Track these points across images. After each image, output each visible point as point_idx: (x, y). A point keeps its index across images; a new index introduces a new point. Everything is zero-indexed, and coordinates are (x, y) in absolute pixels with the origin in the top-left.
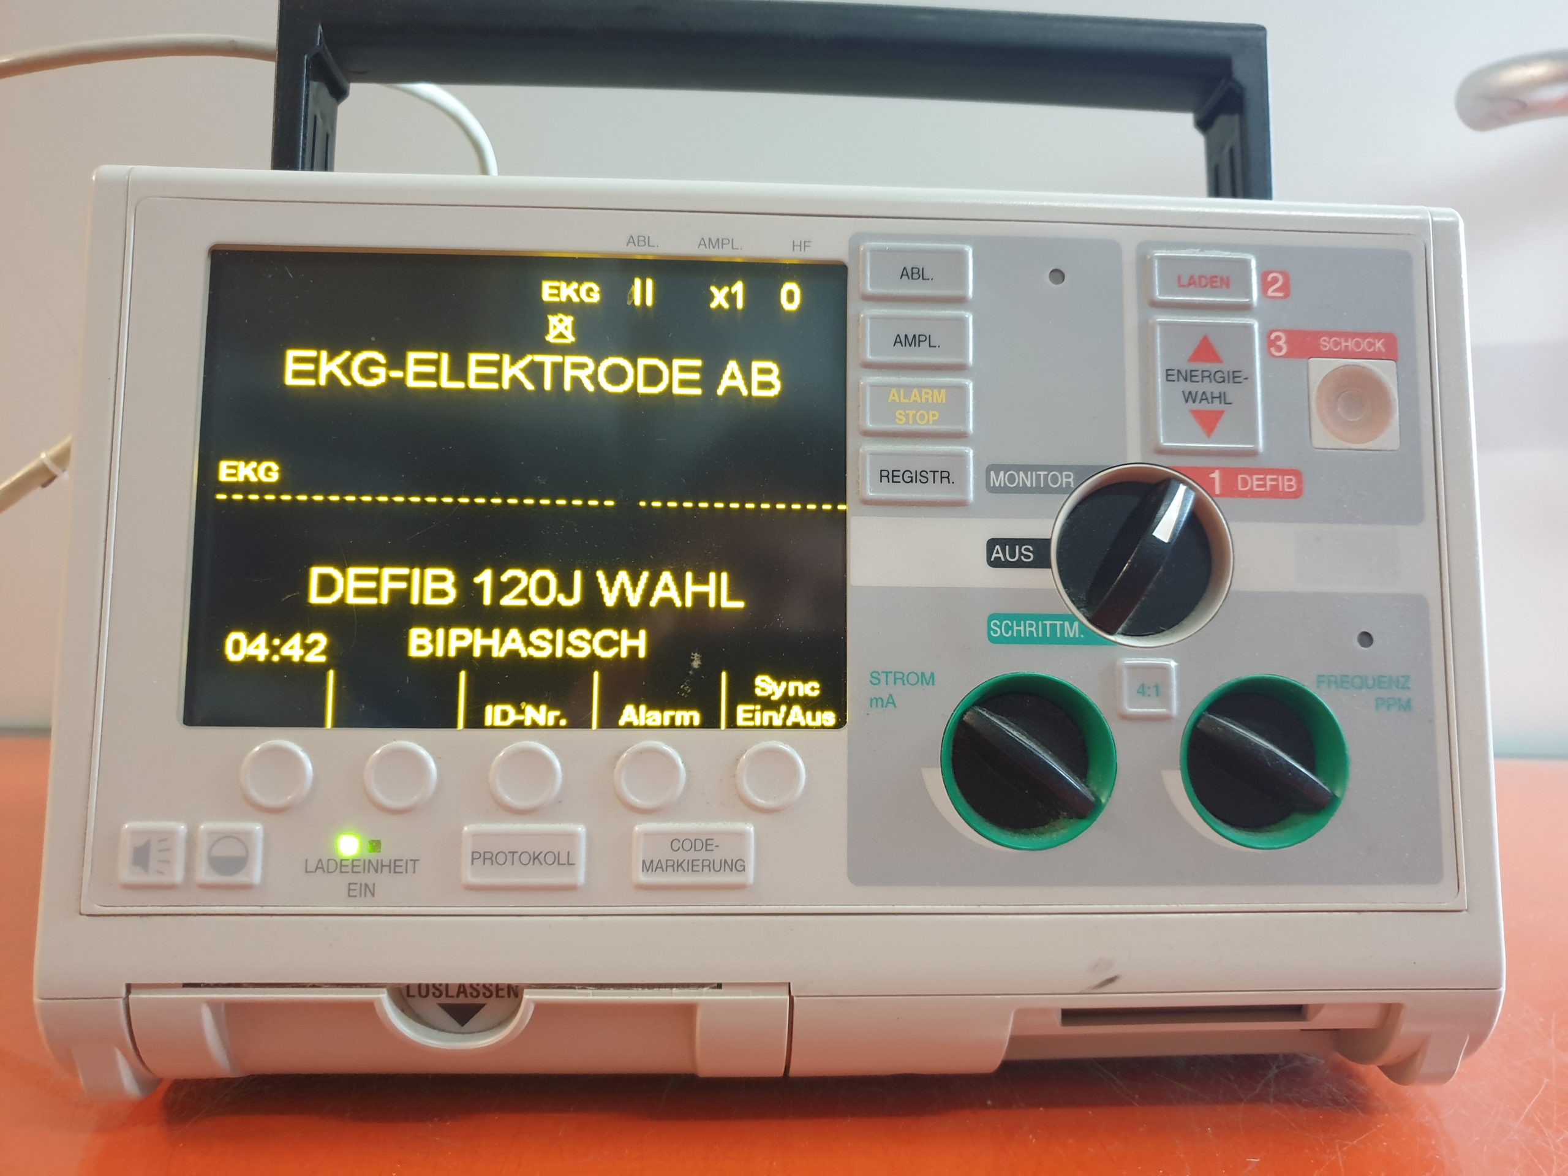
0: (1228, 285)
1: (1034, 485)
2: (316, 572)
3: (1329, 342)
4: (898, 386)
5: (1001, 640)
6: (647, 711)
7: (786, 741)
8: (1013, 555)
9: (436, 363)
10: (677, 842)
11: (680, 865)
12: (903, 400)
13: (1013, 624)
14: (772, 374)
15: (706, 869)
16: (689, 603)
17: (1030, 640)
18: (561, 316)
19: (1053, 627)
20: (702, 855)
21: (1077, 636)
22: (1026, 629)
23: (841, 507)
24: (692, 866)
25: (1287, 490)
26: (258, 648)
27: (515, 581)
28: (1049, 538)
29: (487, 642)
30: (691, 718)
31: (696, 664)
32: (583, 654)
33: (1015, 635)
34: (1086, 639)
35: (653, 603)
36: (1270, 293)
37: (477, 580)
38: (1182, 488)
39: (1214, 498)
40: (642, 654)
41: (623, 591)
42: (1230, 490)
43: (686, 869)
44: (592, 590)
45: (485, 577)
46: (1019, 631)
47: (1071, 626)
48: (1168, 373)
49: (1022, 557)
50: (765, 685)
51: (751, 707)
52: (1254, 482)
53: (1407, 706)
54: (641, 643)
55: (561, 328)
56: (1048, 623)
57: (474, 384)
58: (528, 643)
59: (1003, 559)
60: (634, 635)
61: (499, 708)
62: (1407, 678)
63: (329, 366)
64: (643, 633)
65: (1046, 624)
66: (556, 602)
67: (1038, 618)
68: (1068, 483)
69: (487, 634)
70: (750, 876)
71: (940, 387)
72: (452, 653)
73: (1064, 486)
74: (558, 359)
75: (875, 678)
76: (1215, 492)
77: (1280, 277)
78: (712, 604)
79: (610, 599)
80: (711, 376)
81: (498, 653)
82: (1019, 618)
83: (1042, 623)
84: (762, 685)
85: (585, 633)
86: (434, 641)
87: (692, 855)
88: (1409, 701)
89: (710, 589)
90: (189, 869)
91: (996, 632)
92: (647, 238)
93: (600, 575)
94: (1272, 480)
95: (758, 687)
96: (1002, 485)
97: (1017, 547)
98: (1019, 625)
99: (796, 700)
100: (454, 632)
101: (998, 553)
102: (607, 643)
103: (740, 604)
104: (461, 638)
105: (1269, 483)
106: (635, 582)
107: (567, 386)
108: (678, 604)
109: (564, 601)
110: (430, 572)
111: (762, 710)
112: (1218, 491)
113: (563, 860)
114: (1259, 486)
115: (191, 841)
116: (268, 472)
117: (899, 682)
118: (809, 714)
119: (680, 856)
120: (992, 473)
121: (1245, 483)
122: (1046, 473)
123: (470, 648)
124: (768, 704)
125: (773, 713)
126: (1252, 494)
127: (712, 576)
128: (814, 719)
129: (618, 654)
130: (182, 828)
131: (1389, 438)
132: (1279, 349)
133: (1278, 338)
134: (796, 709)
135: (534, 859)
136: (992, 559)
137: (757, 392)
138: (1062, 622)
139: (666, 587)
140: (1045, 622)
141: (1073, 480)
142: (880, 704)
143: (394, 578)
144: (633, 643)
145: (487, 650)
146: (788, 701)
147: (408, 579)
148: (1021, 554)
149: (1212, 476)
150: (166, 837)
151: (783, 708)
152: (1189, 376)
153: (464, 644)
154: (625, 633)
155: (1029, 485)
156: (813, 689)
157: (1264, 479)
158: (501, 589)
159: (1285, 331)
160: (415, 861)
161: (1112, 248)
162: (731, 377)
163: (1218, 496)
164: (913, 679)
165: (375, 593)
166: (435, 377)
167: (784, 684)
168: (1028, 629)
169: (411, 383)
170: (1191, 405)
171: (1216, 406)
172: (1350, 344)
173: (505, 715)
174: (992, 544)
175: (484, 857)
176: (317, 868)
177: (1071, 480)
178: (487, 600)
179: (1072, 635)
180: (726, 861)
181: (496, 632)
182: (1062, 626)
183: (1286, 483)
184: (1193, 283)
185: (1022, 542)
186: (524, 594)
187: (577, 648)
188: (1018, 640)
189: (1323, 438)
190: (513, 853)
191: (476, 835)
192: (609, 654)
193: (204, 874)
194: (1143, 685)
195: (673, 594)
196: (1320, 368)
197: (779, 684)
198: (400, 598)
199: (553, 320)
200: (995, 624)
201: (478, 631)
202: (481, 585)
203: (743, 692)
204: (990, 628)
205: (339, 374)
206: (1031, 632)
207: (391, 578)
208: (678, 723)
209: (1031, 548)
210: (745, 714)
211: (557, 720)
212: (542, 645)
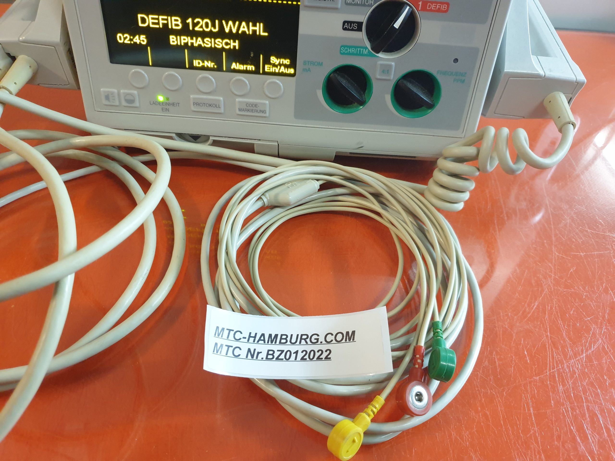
1: (360, 3)
2: (140, 16)
5: (344, 54)
6: (239, 65)
7: (278, 80)
8: (351, 27)
10: (247, 104)
11: (249, 110)
13: (348, 49)
15: (256, 112)
16: (251, 33)
17: (353, 54)
19: (360, 50)
20: (255, 108)
21: (367, 54)
22: (351, 50)
23: (299, 3)
24: (252, 111)
25: (443, 9)
27: (198, 23)
28: (362, 21)
29: (192, 41)
30: (252, 68)
31: (252, 55)
32: (220, 47)
33: (348, 52)
34: (370, 54)
35: (240, 32)
37: (187, 21)
38: (408, 7)
39: (418, 11)
40: (237, 48)
41: (231, 27)
42: (424, 9)
43: (250, 111)
44: (221, 27)
45: (189, 21)
46: (349, 51)
47: (366, 50)
49: (354, 28)
50: (273, 59)
51: (269, 66)
52: (433, 6)
53: (463, 81)
54: (237, 44)
56: (359, 49)
58: (204, 42)
59: (347, 28)
60: (235, 42)
61: (197, 61)
62: (466, 73)
64: (237, 41)
65: (358, 50)
66: (211, 30)
67: (356, 47)
68: (371, 3)
69: (192, 39)
70: (267, 115)
72: (182, 44)
73: (370, 4)
75: (305, 63)
76: (419, 9)
78: (258, 33)
79: (227, 30)
81: (196, 45)
82: (350, 47)
83: (357, 49)
84: (273, 60)
85: (220, 40)
86: (177, 40)
87: (252, 108)
88: (464, 80)
89: (257, 28)
90: (120, 102)
91: (342, 51)
93: (224, 22)
94: (439, 6)
95: (271, 60)
96: (350, 3)
97: (352, 24)
98: (350, 49)
99: (283, 64)
100: (183, 37)
101: (346, 25)
102: (227, 44)
103: (266, 34)
104: (184, 39)
105: (438, 7)
106: (234, 24)
108: (248, 33)
109: (214, 30)
110: (173, 18)
111: (272, 67)
112: (420, 9)
113: (218, 106)
114: (434, 8)
115: (119, 94)
117: (312, 65)
118: (286, 69)
119: (249, 108)
121: (430, 6)
123: (188, 42)
124: (274, 65)
125: (276, 68)
126: (431, 10)
127: (258, 24)
128: (288, 70)
129: (230, 47)
130: (116, 91)
134: (283, 67)
135: (210, 105)
136: (344, 28)
138: (363, 49)
139: (244, 27)
140: (358, 49)
141: (373, 2)
142: (306, 71)
143: (163, 19)
144: (234, 44)
145: (192, 44)
146: (280, 65)
147: (167, 20)
148: (353, 26)
149: (419, 3)
150: (112, 93)
151: (279, 67)
153: (186, 41)
154: (232, 41)
155: (359, 3)
156: (288, 62)
157: (436, 6)
158: (195, 25)
160: (178, 103)
163: (420, 10)
164: (316, 64)
165: (158, 24)
167: (279, 60)
168: (352, 51)
173: (199, 63)
174: (344, 22)
175: (196, 104)
176: (153, 104)
177: (372, 2)
178: (191, 28)
179: (365, 53)
180: (261, 110)
181: (194, 38)
182: (363, 50)
183: (444, 7)
185: (354, 22)
186: (201, 27)
187: (218, 45)
188: (349, 54)
190: (204, 104)
191: (194, 99)
192: (227, 47)
193: (124, 103)
194: (384, 70)
195: (246, 29)
197: (278, 59)
198: (166, 25)
200: (342, 49)
201: (189, 38)
202: (189, 23)
203: (267, 61)
204: (341, 50)
206: (353, 52)
207: (162, 19)
208: (248, 69)
209: (357, 25)
210: (267, 68)
211: (214, 66)
212: (208, 43)
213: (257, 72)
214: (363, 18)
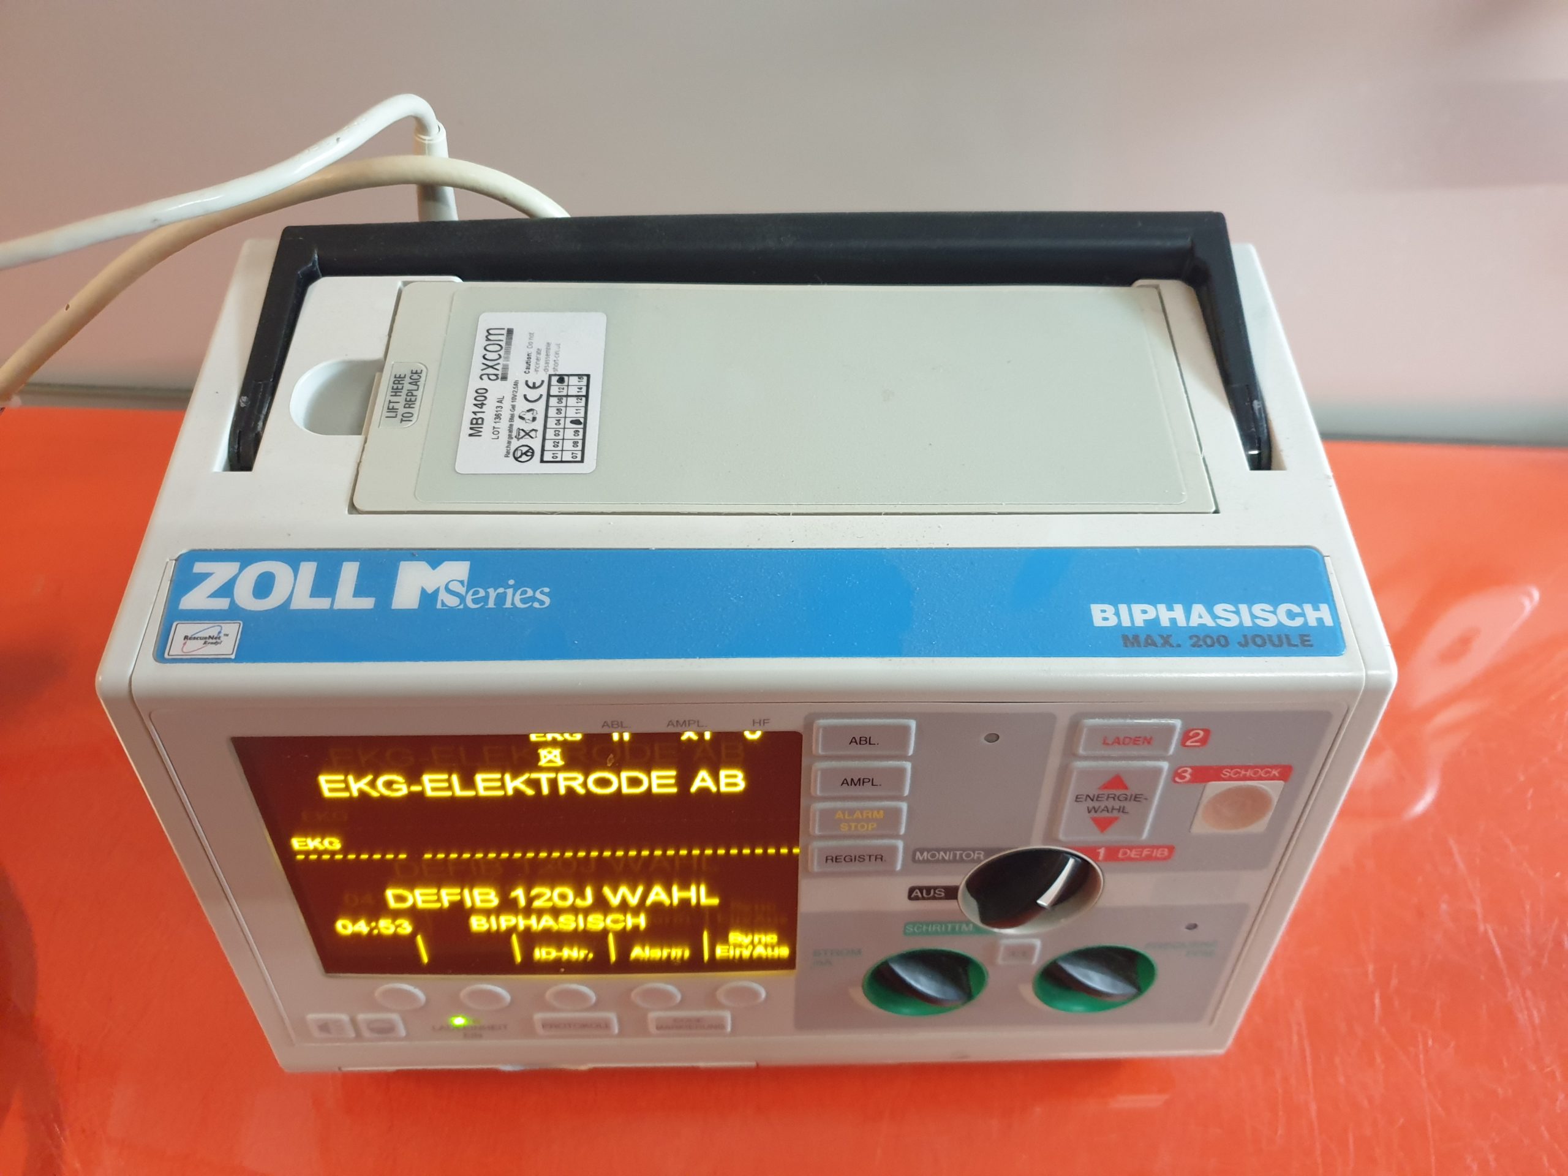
0: (1149, 743)
1: (950, 858)
2: (390, 892)
3: (1230, 773)
4: (843, 811)
5: (913, 934)
6: (650, 949)
7: (751, 981)
8: (928, 894)
9: (449, 780)
10: (675, 1020)
11: (681, 1027)
12: (846, 817)
13: (923, 926)
14: (738, 778)
15: (699, 1028)
16: (676, 903)
17: (934, 934)
18: (549, 749)
19: (953, 928)
20: (695, 1024)
21: (970, 930)
22: (932, 928)
23: (796, 851)
24: (689, 1027)
25: (1159, 856)
26: (362, 927)
27: (541, 894)
28: (956, 884)
29: (527, 922)
30: (683, 954)
32: (599, 927)
33: (923, 931)
34: (978, 931)
35: (648, 902)
36: (1188, 743)
37: (513, 894)
38: (1073, 860)
39: (1097, 863)
40: (643, 925)
41: (624, 897)
42: (1112, 857)
43: (685, 1028)
44: (600, 897)
45: (519, 893)
46: (927, 930)
47: (967, 926)
48: (1077, 799)
49: (936, 896)
50: (736, 937)
51: (726, 947)
52: (1133, 854)
53: (1209, 954)
54: (641, 920)
55: (550, 757)
56: (950, 925)
57: (482, 793)
58: (558, 922)
59: (920, 896)
60: (636, 917)
61: (544, 951)
62: (1215, 943)
63: (358, 786)
64: (642, 916)
65: (947, 926)
66: (574, 903)
67: (941, 923)
68: (979, 858)
69: (527, 919)
70: (728, 1029)
71: (878, 809)
72: (504, 928)
73: (974, 859)
74: (552, 775)
75: (817, 953)
76: (1099, 859)
77: (1202, 733)
78: (694, 902)
79: (615, 901)
80: (684, 781)
81: (537, 928)
82: (929, 923)
85: (599, 917)
86: (489, 922)
87: (688, 1024)
88: (1212, 952)
89: (691, 894)
90: (358, 1032)
91: (909, 930)
92: (620, 723)
93: (606, 889)
94: (1148, 851)
95: (731, 938)
96: (925, 858)
97: (933, 890)
98: (928, 926)
99: (760, 943)
100: (503, 918)
101: (916, 894)
102: (616, 921)
103: (715, 901)
104: (508, 921)
105: (1145, 853)
107: (562, 791)
108: (668, 903)
109: (580, 903)
110: (477, 890)
111: (734, 949)
112: (1101, 857)
113: (603, 1027)
114: (1136, 855)
115: (354, 1022)
116: (333, 843)
117: (833, 954)
118: (769, 948)
119: (681, 1024)
120: (918, 854)
121: (1125, 853)
122: (962, 852)
123: (516, 926)
124: (739, 946)
126: (1129, 859)
127: (693, 887)
128: (772, 950)
129: (625, 927)
130: (344, 1017)
131: (1259, 826)
132: (1183, 778)
133: (1185, 771)
134: (760, 948)
135: (584, 1026)
136: (912, 897)
137: (724, 789)
138: (960, 925)
139: (658, 894)
140: (947, 924)
141: (984, 856)
142: (820, 964)
143: (450, 894)
144: (636, 921)
145: (529, 926)
146: (754, 944)
147: (460, 894)
148: (935, 893)
149: (1100, 850)
150: (338, 1024)
151: (750, 948)
152: (1098, 798)
153: (511, 923)
154: (628, 916)
155: (947, 858)
156: (772, 938)
157: (1142, 852)
158: (532, 898)
159: (1192, 768)
160: (505, 1026)
161: (1051, 718)
162: (702, 780)
163: (1102, 861)
164: (845, 952)
165: (438, 901)
166: (450, 788)
167: (750, 937)
168: (934, 928)
169: (429, 793)
170: (1093, 814)
171: (1115, 814)
172: (1249, 773)
173: (548, 953)
174: (912, 890)
175: (550, 1026)
176: (441, 1029)
177: (981, 856)
178: (523, 904)
179: (966, 929)
180: (711, 1025)
181: (533, 918)
182: (960, 927)
183: (1160, 853)
184: (1117, 741)
185: (936, 887)
186: (550, 899)
187: (594, 924)
188: (927, 933)
189: (1201, 827)
190: (569, 1024)
191: (543, 1018)
192: (618, 927)
193: (367, 1034)
194: (1015, 953)
195: (663, 897)
196: (1215, 788)
197: (747, 936)
198: (458, 903)
199: (543, 752)
200: (909, 927)
201: (520, 917)
202: (517, 897)
203: (720, 940)
204: (906, 929)
205: (368, 789)
206: (936, 929)
207: (448, 895)
208: (673, 956)
209: (943, 890)
210: (721, 951)
211: (587, 956)
212: (567, 923)
213: (695, 964)
214: (960, 880)
